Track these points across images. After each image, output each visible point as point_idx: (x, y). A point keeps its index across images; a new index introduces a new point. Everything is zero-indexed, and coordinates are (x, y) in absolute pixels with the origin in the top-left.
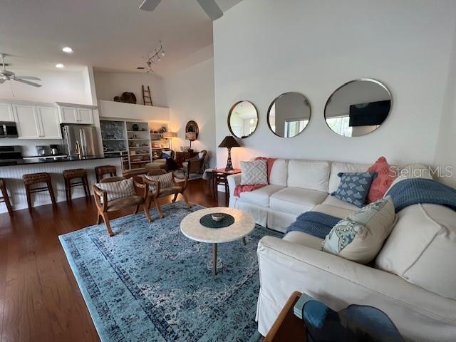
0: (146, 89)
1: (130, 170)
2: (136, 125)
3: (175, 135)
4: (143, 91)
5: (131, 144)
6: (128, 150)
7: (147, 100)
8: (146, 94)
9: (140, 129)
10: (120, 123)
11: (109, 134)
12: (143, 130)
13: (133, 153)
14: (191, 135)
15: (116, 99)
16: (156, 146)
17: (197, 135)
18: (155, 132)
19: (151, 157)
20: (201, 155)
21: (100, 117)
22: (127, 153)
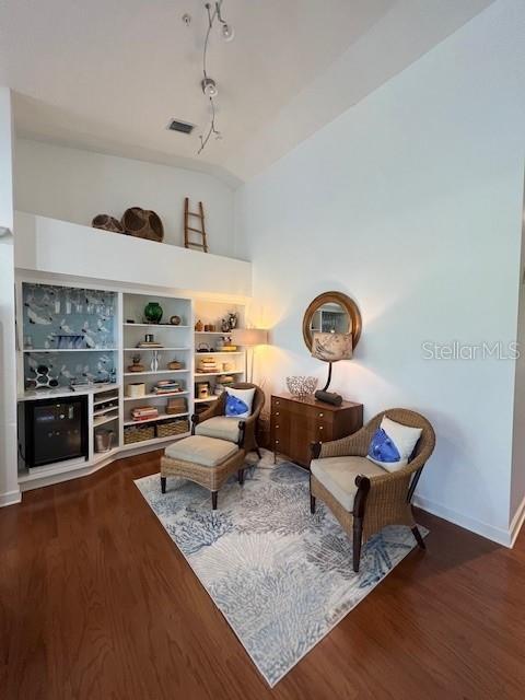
0: (194, 208)
1: (122, 447)
2: (154, 305)
3: (265, 337)
4: (186, 214)
5: (135, 363)
6: (120, 384)
7: (194, 238)
8: (194, 223)
9: (166, 316)
10: (107, 297)
11: (67, 330)
12: (175, 321)
13: (138, 393)
14: (330, 342)
15: (100, 222)
16: (207, 366)
17: (355, 339)
18: (209, 328)
19: (192, 401)
20: (402, 438)
21: (17, 271)
22: (115, 392)
